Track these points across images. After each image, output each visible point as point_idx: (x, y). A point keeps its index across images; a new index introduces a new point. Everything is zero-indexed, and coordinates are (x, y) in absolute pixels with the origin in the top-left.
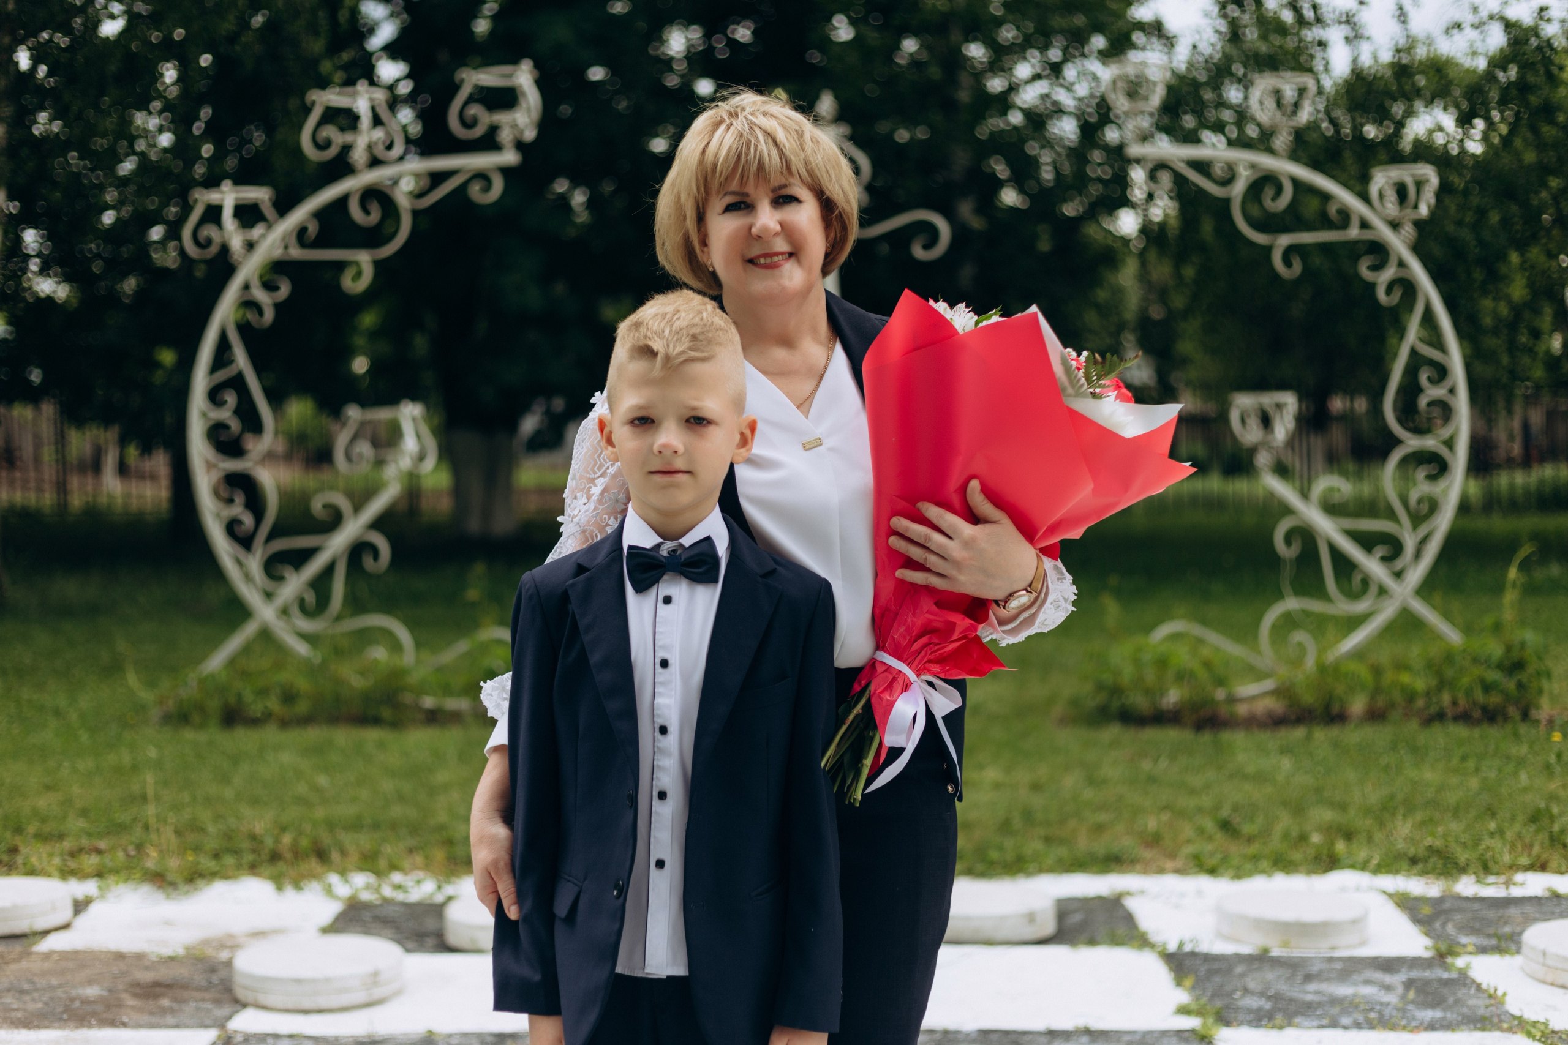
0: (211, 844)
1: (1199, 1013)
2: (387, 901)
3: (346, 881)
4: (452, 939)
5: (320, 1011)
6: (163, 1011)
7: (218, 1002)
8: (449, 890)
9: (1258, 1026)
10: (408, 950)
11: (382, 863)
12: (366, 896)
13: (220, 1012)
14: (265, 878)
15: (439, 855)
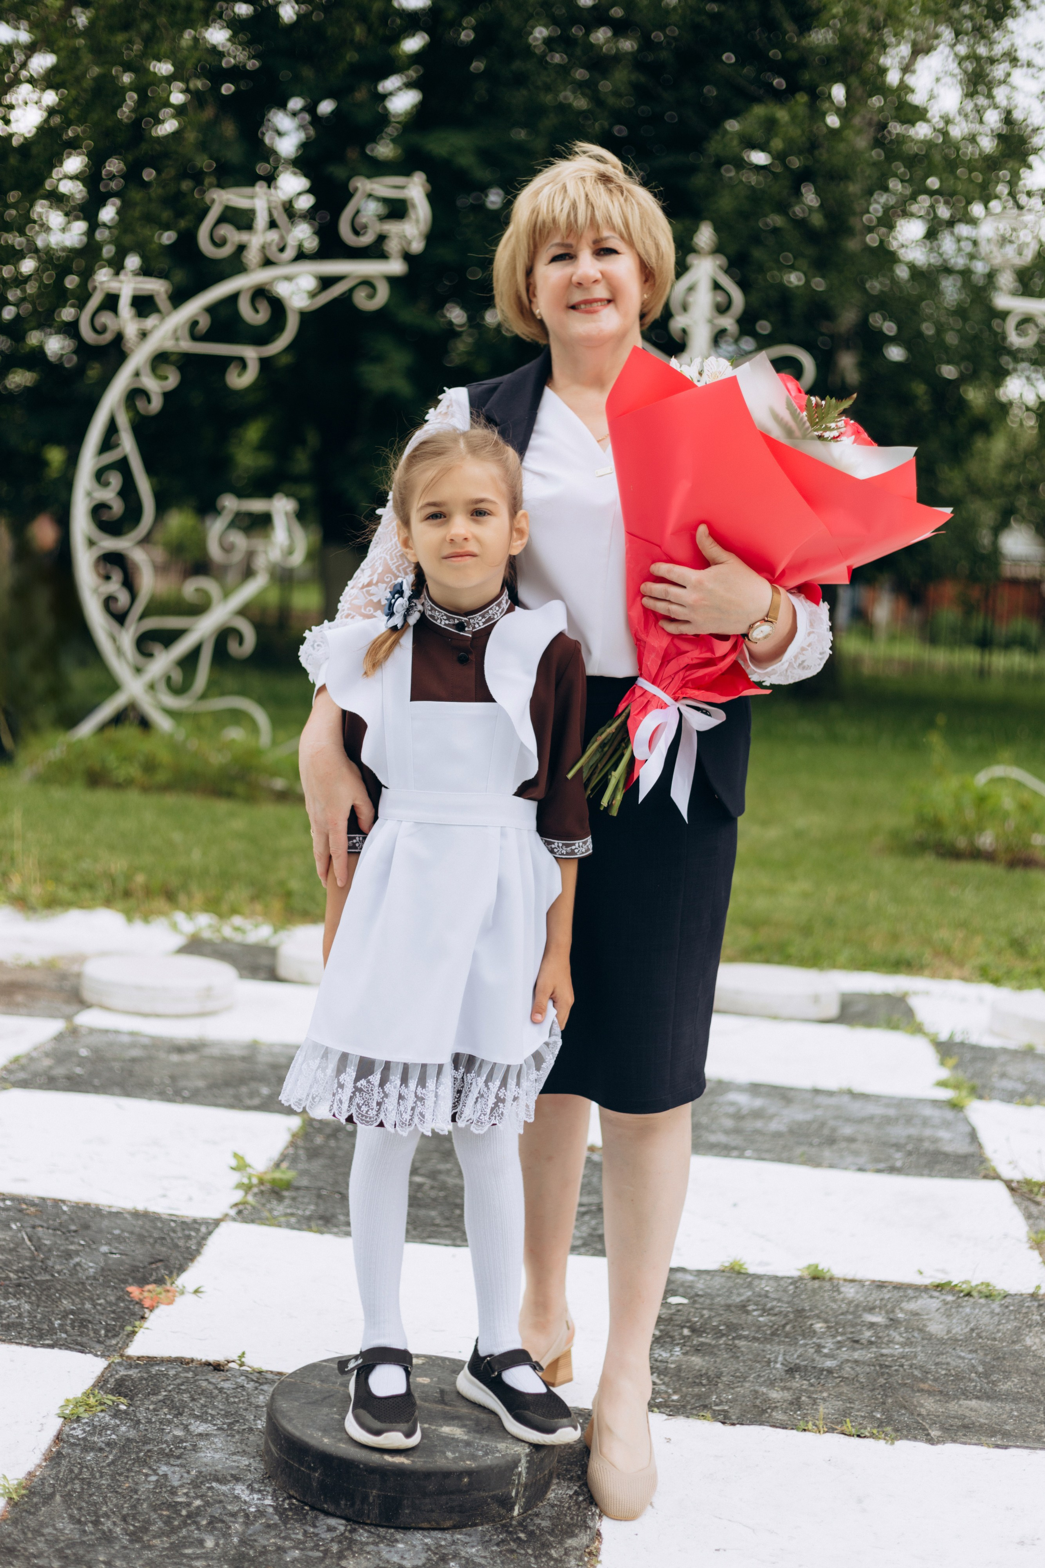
0: (69, 877)
1: (957, 1087)
2: (226, 941)
3: (191, 919)
4: (282, 972)
5: (158, 1016)
6: (18, 1005)
7: (68, 1002)
8: (283, 935)
9: (1009, 1102)
10: (242, 976)
11: (225, 907)
12: (207, 934)
13: (68, 1009)
14: (118, 910)
15: (277, 905)
